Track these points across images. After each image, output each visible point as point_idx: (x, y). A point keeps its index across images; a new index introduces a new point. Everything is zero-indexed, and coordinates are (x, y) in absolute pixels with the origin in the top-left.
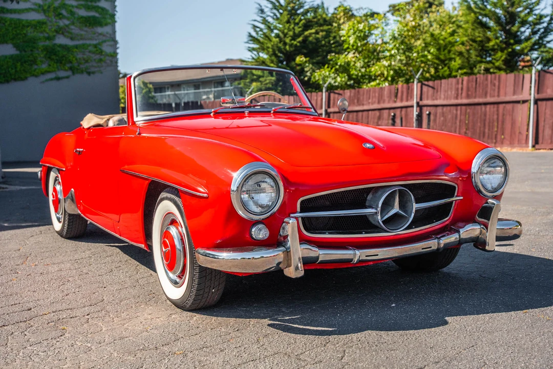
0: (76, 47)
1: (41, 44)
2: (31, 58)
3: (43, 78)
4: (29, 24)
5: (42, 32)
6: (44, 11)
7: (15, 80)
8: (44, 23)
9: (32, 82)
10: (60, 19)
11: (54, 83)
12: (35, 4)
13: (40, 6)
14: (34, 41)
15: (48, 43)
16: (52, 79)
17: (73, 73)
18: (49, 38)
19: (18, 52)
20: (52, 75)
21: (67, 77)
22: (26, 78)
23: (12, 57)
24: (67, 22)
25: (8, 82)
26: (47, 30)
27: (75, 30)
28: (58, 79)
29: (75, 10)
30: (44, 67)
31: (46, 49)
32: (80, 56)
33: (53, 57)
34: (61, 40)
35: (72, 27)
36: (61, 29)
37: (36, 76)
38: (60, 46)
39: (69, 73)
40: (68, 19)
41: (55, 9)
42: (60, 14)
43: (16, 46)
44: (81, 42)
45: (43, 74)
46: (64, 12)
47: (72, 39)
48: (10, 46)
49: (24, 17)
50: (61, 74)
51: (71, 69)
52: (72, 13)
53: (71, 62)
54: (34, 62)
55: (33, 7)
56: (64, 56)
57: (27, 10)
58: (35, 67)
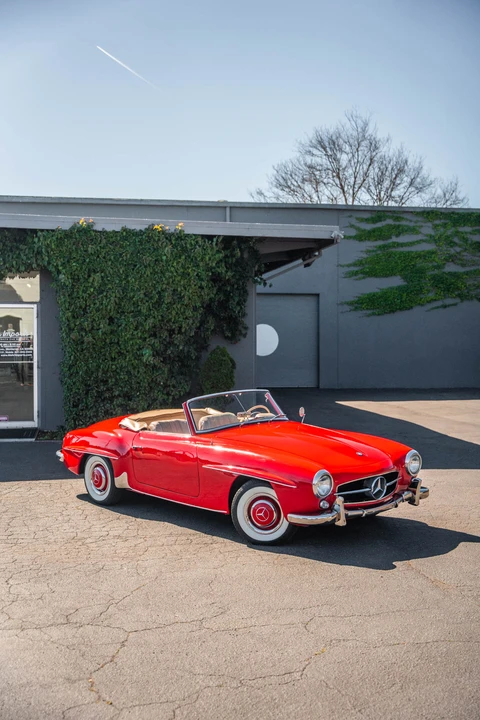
0: (467, 273)
1: (429, 273)
2: (418, 288)
3: (429, 306)
4: (419, 256)
5: (431, 262)
6: (436, 241)
7: (400, 309)
8: (433, 253)
9: (417, 311)
10: (452, 247)
11: (441, 310)
12: (427, 235)
13: (431, 236)
14: (422, 271)
15: (436, 272)
16: (438, 307)
17: (462, 301)
18: (438, 267)
19: (405, 283)
20: (439, 303)
21: (455, 305)
22: (412, 307)
23: (399, 288)
24: (458, 249)
25: (393, 311)
26: (436, 259)
27: (467, 256)
28: (445, 307)
29: (469, 236)
30: (431, 295)
31: (434, 278)
32: (471, 282)
33: (441, 285)
34: (451, 268)
35: (465, 254)
36: (451, 256)
37: (422, 305)
38: (450, 274)
39: (458, 300)
40: (460, 246)
41: (448, 237)
42: (451, 242)
43: (405, 278)
44: (472, 268)
45: (429, 302)
46: (456, 240)
47: (463, 265)
48: (399, 277)
49: (414, 249)
50: (449, 301)
51: (459, 296)
52: (465, 240)
53: (458, 289)
54: (420, 291)
55: (424, 238)
56: (452, 284)
57: (419, 242)
58: (422, 296)
